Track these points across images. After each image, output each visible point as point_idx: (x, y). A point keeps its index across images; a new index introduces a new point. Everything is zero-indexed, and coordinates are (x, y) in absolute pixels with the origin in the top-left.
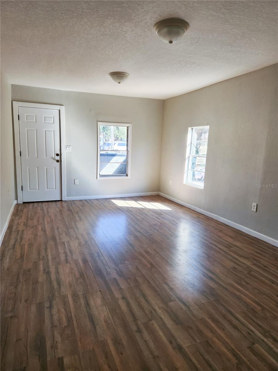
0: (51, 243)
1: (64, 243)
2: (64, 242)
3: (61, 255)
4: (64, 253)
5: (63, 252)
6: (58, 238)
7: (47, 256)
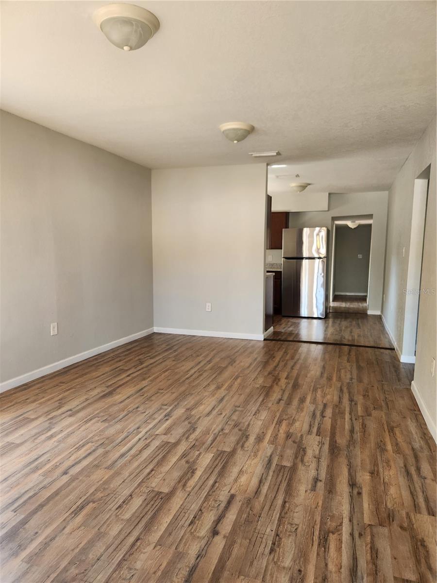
0: (342, 441)
1: (318, 433)
2: (316, 435)
3: (330, 415)
4: (325, 417)
5: (325, 419)
6: (326, 447)
7: (351, 419)
